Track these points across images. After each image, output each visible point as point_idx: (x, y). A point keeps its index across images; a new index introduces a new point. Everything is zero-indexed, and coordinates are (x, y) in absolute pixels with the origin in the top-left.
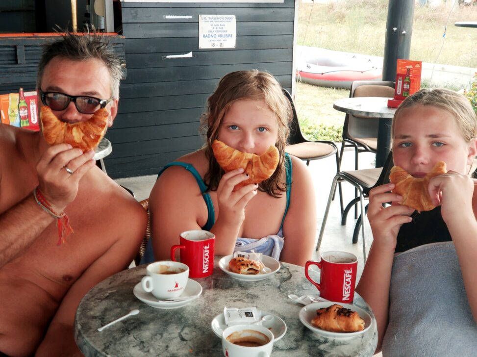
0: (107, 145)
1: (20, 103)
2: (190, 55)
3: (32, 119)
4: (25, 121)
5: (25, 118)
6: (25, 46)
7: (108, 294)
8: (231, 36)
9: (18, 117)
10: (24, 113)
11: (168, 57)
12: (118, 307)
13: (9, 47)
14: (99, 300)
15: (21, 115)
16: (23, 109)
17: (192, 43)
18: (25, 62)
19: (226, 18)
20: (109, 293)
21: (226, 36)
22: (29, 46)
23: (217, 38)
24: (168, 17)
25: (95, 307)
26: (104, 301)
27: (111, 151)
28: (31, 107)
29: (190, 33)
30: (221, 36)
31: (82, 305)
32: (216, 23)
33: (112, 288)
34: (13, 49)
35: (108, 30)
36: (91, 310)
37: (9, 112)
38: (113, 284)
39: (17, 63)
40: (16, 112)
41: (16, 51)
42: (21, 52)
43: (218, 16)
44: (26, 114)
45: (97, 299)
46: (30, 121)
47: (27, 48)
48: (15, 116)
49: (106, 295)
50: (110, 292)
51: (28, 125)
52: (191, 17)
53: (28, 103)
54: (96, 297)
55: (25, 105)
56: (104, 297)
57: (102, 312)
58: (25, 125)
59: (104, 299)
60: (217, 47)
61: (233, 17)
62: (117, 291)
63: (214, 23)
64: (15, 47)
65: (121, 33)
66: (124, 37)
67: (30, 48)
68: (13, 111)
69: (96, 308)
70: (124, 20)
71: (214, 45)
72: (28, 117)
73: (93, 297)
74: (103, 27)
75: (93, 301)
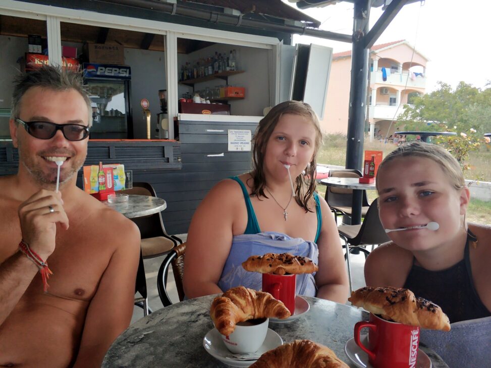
0: (163, 203)
1: (99, 172)
2: (222, 155)
3: (108, 185)
4: (102, 186)
5: (103, 184)
6: (116, 147)
7: (143, 336)
8: (248, 143)
9: (98, 183)
10: (102, 180)
11: (208, 156)
12: (151, 354)
13: (105, 147)
14: (133, 344)
15: (100, 181)
16: (102, 177)
17: (224, 147)
18: (115, 157)
19: (245, 132)
20: (145, 335)
21: (245, 143)
22: (118, 147)
23: (240, 144)
24: (208, 131)
25: (126, 353)
26: (137, 346)
27: (166, 207)
28: (108, 175)
29: (223, 141)
30: (242, 143)
31: (111, 350)
32: (239, 135)
33: (149, 328)
34: (107, 149)
35: (170, 138)
36: (119, 357)
37: (91, 180)
38: (151, 323)
39: (109, 158)
40: (96, 179)
41: (109, 150)
42: (112, 151)
43: (240, 130)
44: (104, 181)
45: (129, 342)
46: (106, 186)
47: (117, 149)
48: (95, 182)
49: (140, 337)
50: (146, 333)
51: (105, 189)
52: (223, 131)
53: (105, 174)
54: (129, 341)
55: (103, 174)
56: (138, 340)
57: (132, 361)
58: (103, 189)
59: (138, 343)
60: (239, 150)
61: (250, 131)
62: (153, 332)
63: (237, 135)
64: (109, 147)
65: (178, 140)
66: (180, 142)
67: (119, 149)
68: (94, 179)
69: (126, 355)
70: (180, 132)
71: (237, 148)
72: (105, 183)
73: (125, 340)
74: (167, 137)
75: (124, 345)
